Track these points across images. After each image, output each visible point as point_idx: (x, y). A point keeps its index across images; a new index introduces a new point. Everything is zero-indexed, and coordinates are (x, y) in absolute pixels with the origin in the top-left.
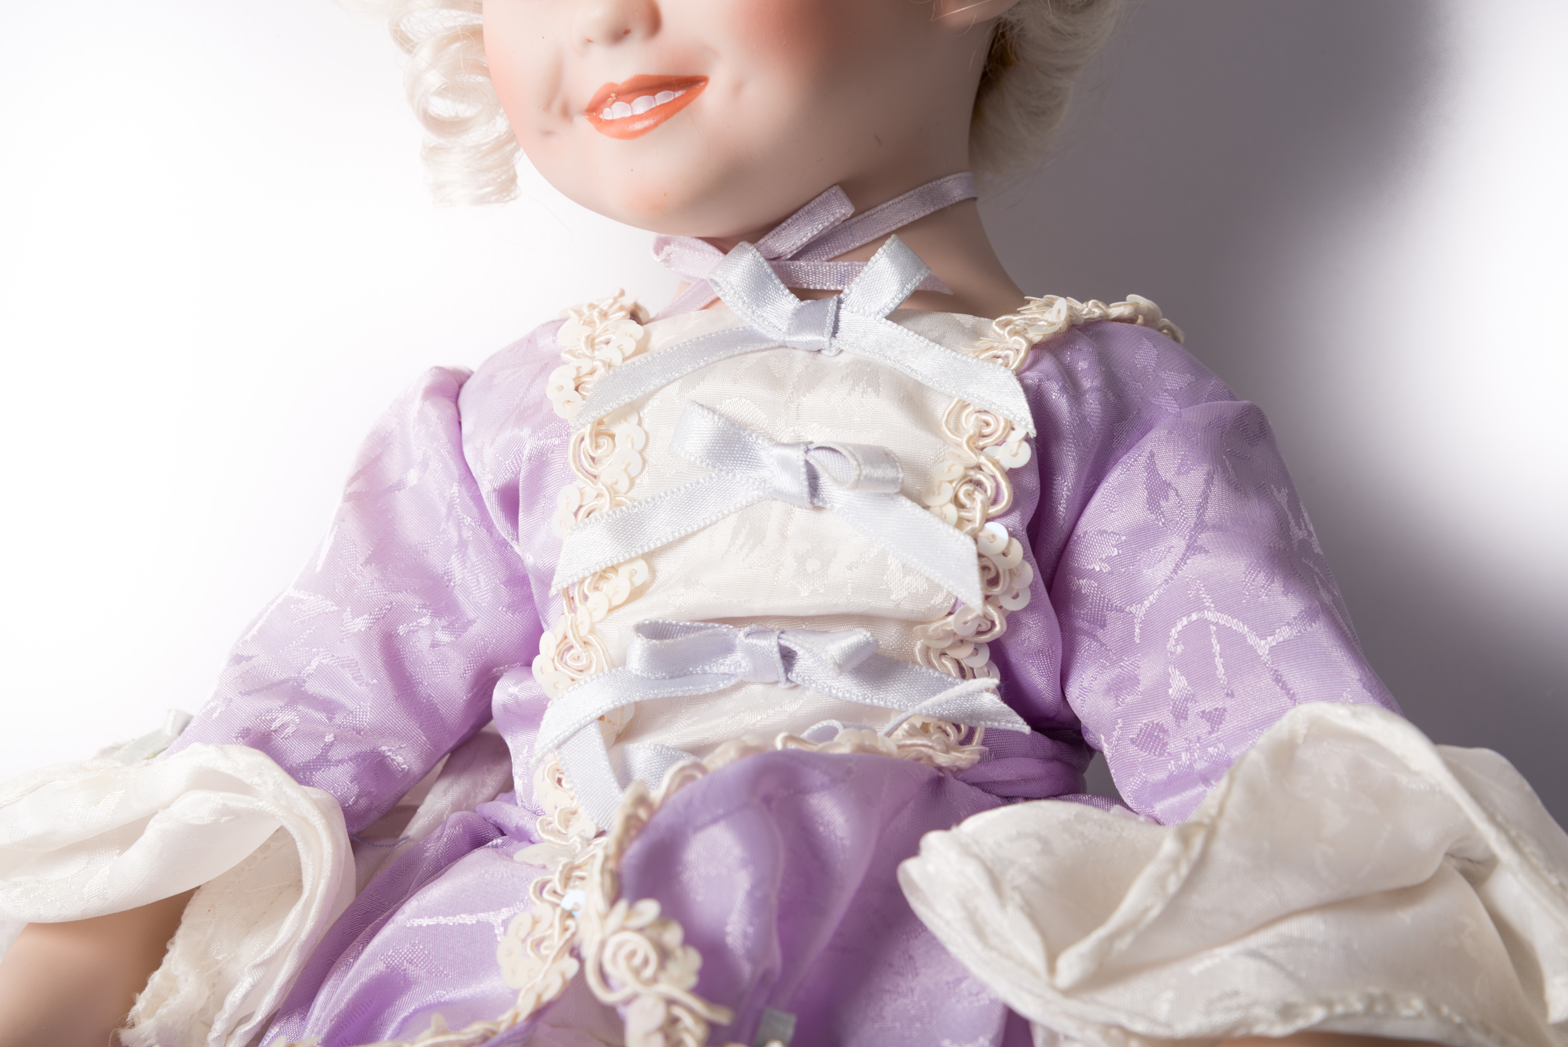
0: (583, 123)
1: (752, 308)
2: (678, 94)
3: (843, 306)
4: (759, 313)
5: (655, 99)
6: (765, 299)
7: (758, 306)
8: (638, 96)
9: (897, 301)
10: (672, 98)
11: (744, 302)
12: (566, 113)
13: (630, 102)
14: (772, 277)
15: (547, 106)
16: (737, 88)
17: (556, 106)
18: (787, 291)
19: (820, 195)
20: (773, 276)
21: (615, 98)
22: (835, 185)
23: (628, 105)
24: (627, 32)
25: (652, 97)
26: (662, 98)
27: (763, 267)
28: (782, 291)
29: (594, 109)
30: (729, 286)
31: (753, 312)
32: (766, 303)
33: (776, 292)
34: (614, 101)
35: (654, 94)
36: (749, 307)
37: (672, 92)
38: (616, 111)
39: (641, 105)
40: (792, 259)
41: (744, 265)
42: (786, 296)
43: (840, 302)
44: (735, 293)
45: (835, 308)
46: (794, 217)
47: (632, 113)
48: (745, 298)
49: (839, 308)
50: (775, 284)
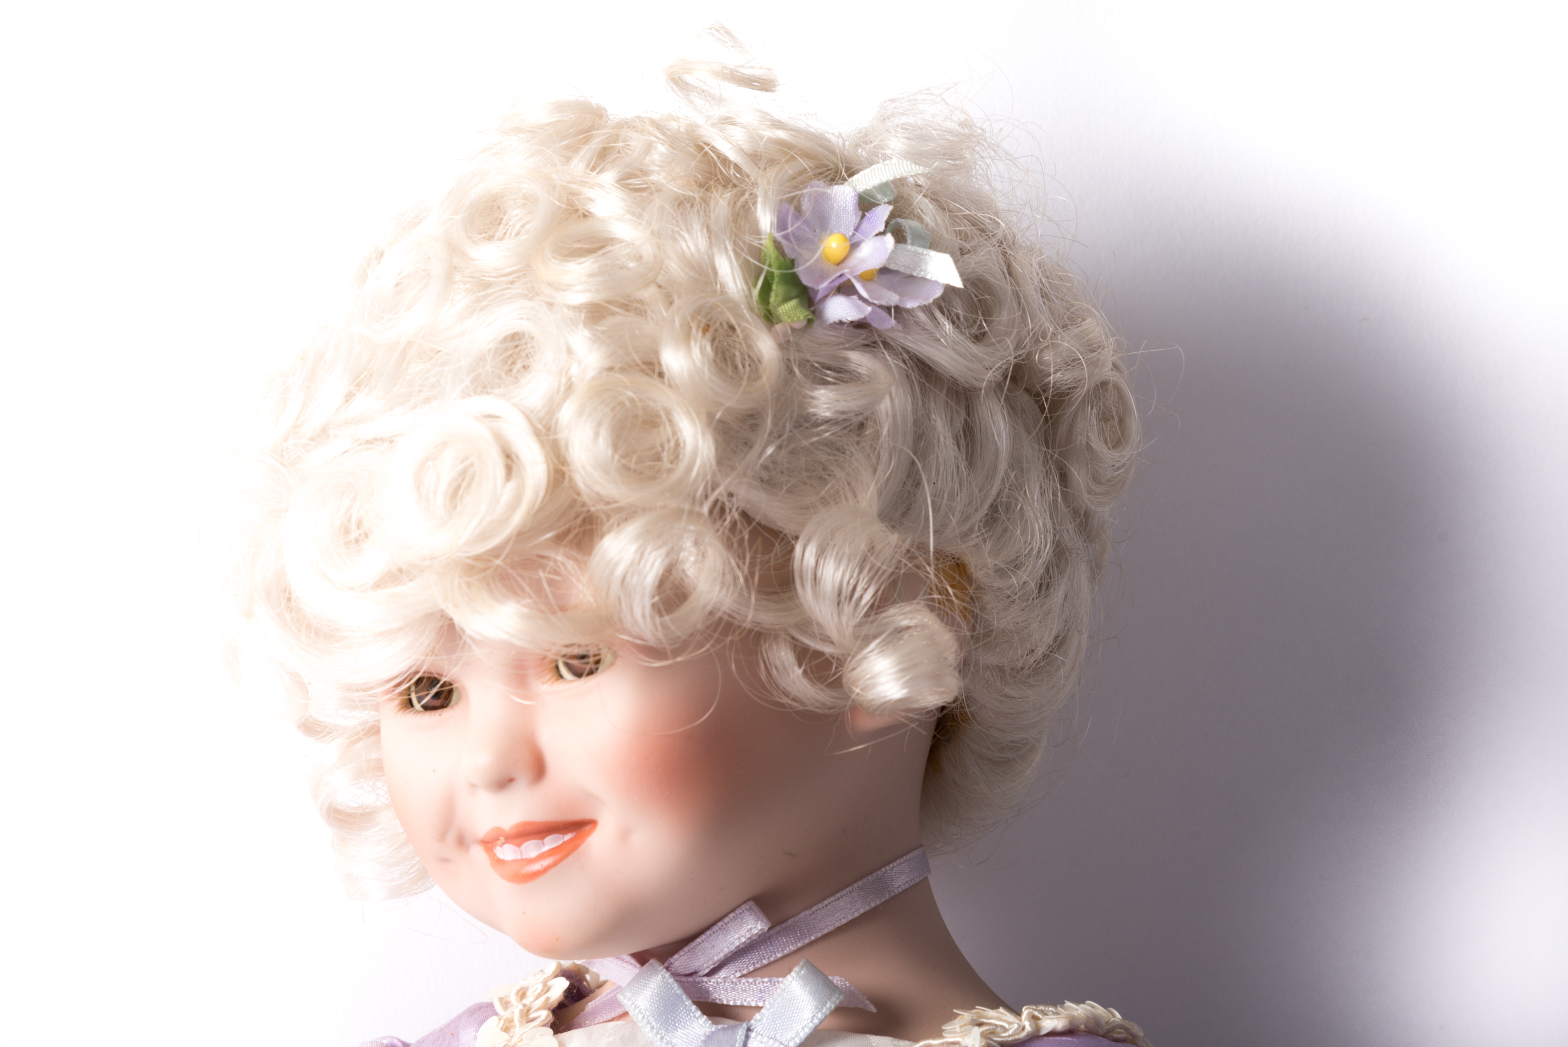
0: (478, 853)
1: (661, 1034)
2: (568, 837)
3: (753, 1035)
4: (668, 1039)
5: (543, 844)
6: (675, 1023)
7: (667, 1030)
8: (527, 840)
9: (816, 1021)
10: (561, 842)
11: (653, 1028)
12: (462, 842)
13: (519, 845)
14: (682, 999)
15: (442, 836)
16: (625, 835)
17: (451, 837)
18: (699, 1013)
19: (733, 911)
20: (684, 997)
21: (504, 841)
22: (749, 900)
23: (517, 849)
24: (511, 780)
25: (540, 841)
26: (551, 842)
27: (673, 988)
28: (693, 1013)
29: (489, 843)
30: (638, 1010)
31: (662, 1038)
32: (676, 1027)
33: (688, 1015)
34: (504, 843)
35: (543, 838)
36: (657, 1033)
37: (561, 836)
38: (507, 852)
39: (532, 849)
40: (709, 975)
41: (652, 987)
42: (697, 1019)
43: (749, 1030)
44: (644, 1017)
45: (743, 1038)
46: (708, 933)
47: (521, 855)
48: (654, 1023)
49: (747, 1037)
50: (686, 1005)
